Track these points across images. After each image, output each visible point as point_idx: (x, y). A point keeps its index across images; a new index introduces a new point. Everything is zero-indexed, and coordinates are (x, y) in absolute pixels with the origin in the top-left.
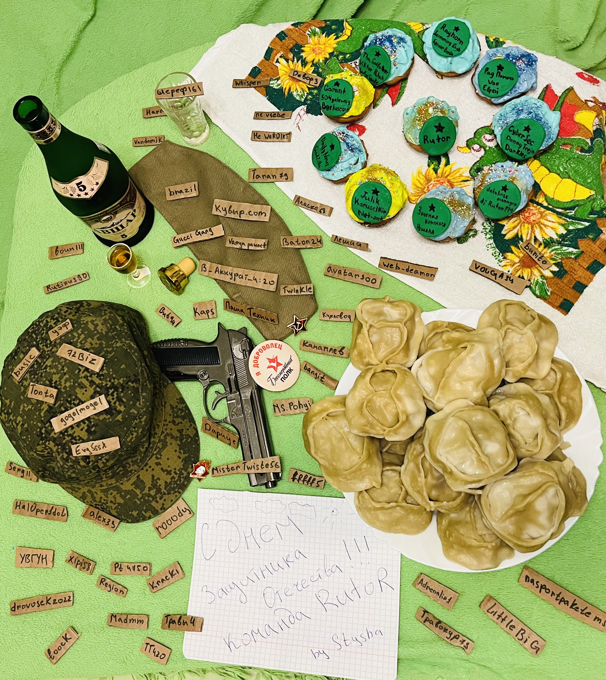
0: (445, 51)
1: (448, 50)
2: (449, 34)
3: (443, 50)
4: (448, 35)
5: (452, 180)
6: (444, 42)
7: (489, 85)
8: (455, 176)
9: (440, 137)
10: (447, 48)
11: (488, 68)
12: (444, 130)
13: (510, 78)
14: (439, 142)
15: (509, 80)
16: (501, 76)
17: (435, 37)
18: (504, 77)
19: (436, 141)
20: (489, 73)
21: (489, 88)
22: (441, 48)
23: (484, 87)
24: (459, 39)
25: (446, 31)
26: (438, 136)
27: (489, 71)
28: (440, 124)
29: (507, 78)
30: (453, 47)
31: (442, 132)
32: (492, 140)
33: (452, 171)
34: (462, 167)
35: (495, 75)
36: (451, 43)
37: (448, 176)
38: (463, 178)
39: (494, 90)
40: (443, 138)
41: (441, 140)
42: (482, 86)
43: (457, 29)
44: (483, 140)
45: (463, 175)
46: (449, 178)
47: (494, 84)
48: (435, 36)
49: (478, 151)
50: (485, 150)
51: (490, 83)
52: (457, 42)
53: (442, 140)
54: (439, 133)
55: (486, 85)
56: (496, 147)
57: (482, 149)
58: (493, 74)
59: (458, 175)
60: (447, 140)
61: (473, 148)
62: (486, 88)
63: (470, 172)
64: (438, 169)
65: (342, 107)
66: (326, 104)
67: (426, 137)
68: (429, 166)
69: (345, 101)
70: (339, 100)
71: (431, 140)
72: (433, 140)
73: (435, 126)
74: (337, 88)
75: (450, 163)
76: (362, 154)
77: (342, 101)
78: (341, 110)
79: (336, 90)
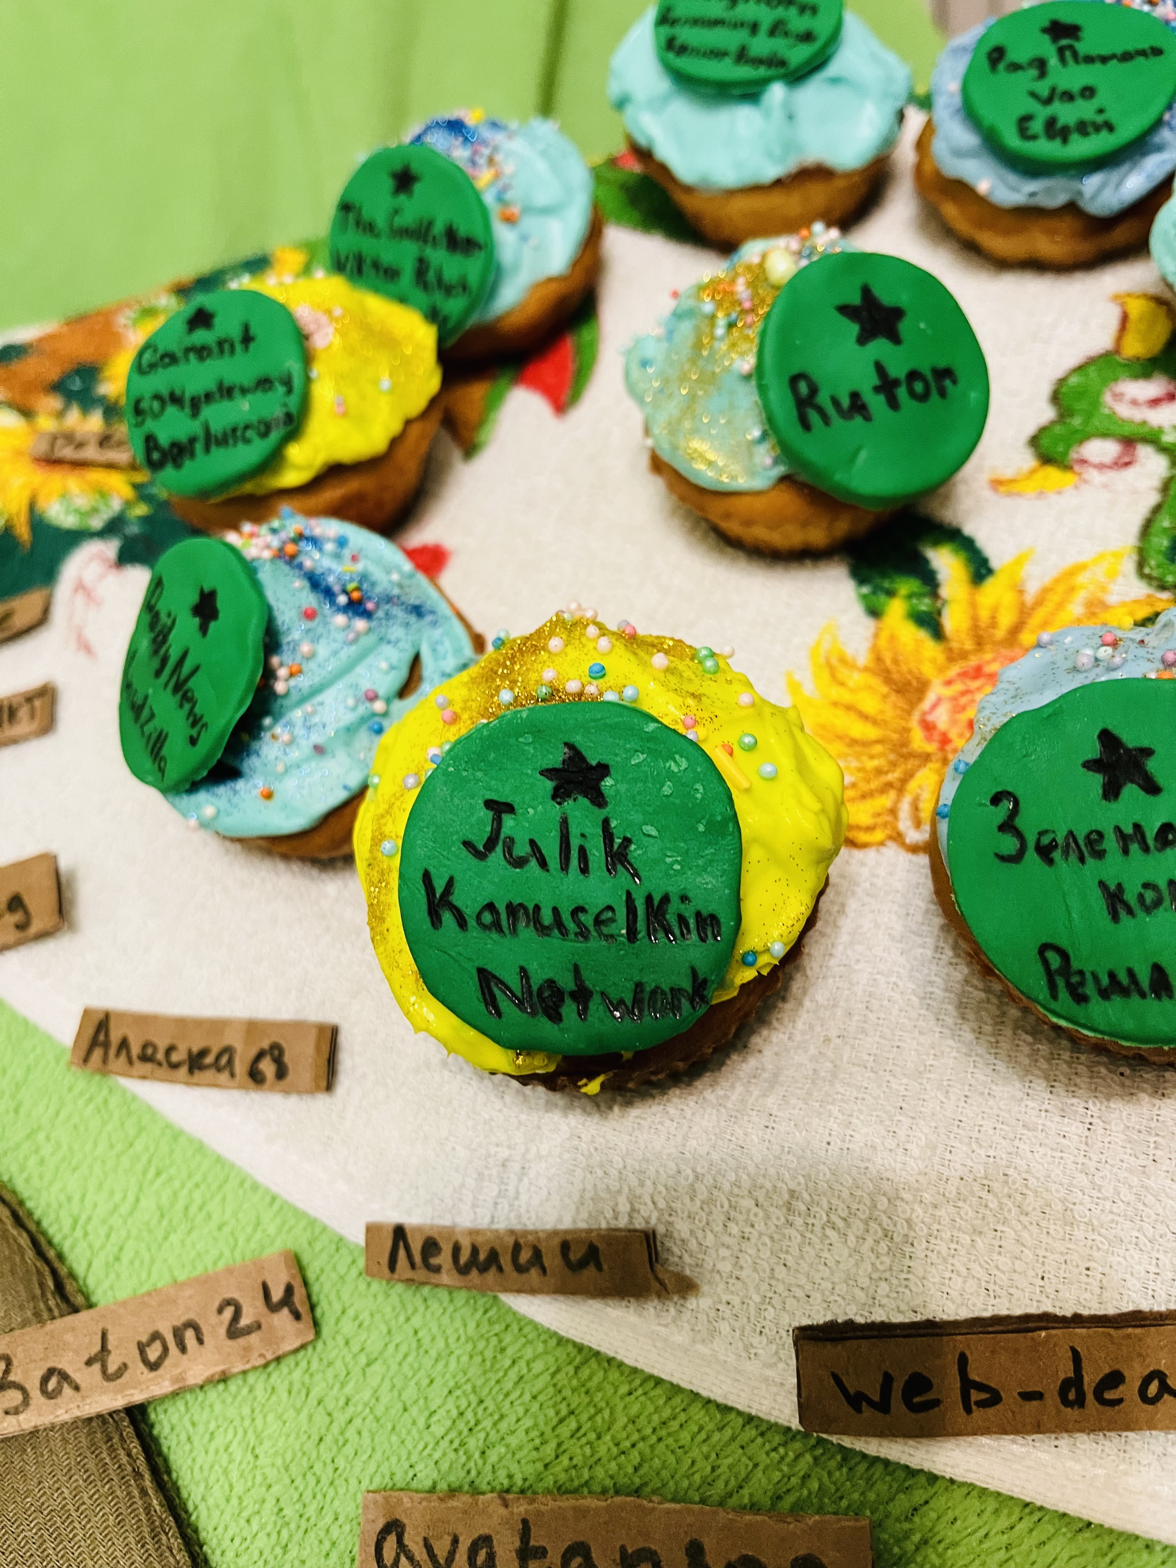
0: (744, 58)
1: (753, 53)
3: (728, 59)
6: (719, 30)
7: (1042, 113)
9: (897, 370)
10: (744, 47)
11: (1001, 52)
12: (903, 330)
13: (1141, 53)
14: (893, 404)
15: (1140, 60)
16: (1090, 60)
17: (666, 30)
18: (1104, 59)
19: (876, 403)
20: (1018, 67)
21: (1051, 122)
22: (717, 54)
23: (1022, 129)
26: (880, 368)
27: (1009, 58)
28: (866, 292)
29: (1126, 57)
30: (771, 34)
31: (896, 339)
35: (1053, 62)
36: (756, 24)
39: (1082, 125)
40: (913, 375)
41: (902, 393)
44: (1122, 410)
47: (1068, 96)
49: (1121, 465)
50: (1161, 448)
51: (1046, 103)
52: (788, 14)
53: (912, 394)
54: (880, 348)
55: (1028, 118)
57: (1145, 450)
58: (1039, 64)
60: (943, 393)
61: (1085, 462)
63: (1144, 576)
64: (939, 613)
65: (253, 418)
66: (164, 439)
67: (803, 388)
68: (875, 613)
69: (264, 384)
70: (226, 391)
71: (846, 402)
72: (855, 396)
73: (845, 310)
74: (202, 336)
75: (994, 563)
76: (434, 624)
77: (244, 391)
78: (250, 433)
79: (202, 352)
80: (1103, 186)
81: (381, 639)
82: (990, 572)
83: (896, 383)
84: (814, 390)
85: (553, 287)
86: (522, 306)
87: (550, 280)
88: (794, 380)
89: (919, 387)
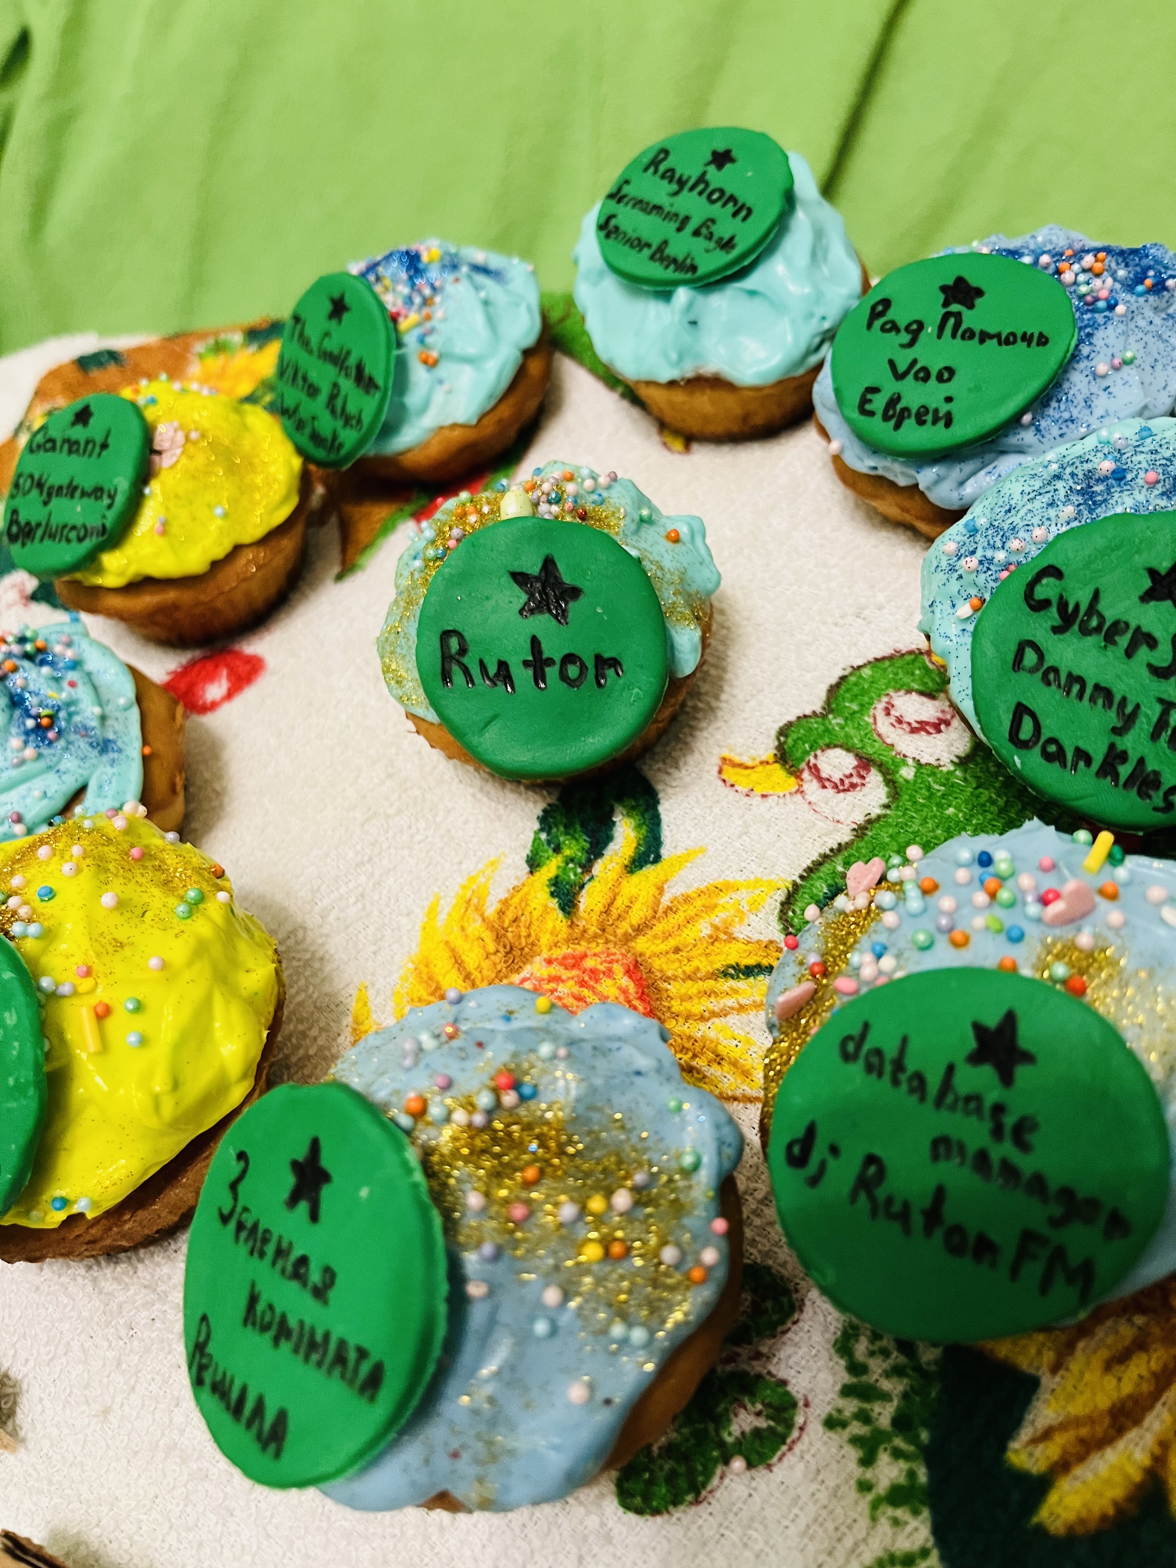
0: (660, 254)
1: (670, 251)
2: (681, 183)
3: (647, 252)
4: (674, 187)
5: (657, 963)
6: (653, 220)
7: (890, 387)
8: (689, 935)
9: (552, 649)
10: (665, 243)
11: (886, 303)
12: (575, 608)
13: (1027, 338)
14: (540, 681)
15: (1021, 346)
16: (969, 334)
17: (613, 205)
18: (984, 337)
19: (522, 676)
20: (894, 327)
21: (894, 400)
22: (639, 244)
23: (864, 401)
24: (732, 199)
25: (669, 175)
26: (535, 643)
27: (891, 315)
28: (549, 564)
29: (1009, 340)
30: (697, 233)
31: (561, 617)
32: (937, 726)
33: (665, 901)
34: (732, 876)
35: (930, 329)
36: (687, 219)
37: (639, 930)
38: (734, 954)
39: (923, 411)
40: (569, 659)
41: (552, 673)
42: (854, 398)
43: (722, 159)
44: (884, 726)
45: (741, 931)
46: (641, 944)
47: (924, 375)
48: (612, 203)
49: (844, 786)
50: (890, 782)
51: (899, 377)
52: (722, 213)
53: (564, 677)
54: (542, 623)
55: (875, 390)
56: (963, 762)
57: (874, 778)
58: (916, 330)
59: (702, 928)
60: (600, 682)
61: (815, 771)
62: (878, 403)
63: (783, 916)
64: (582, 887)
65: (79, 522)
66: (22, 519)
67: (454, 644)
68: (534, 863)
69: (97, 492)
70: (71, 490)
71: (492, 670)
72: (503, 665)
73: (520, 578)
74: (79, 433)
75: (664, 851)
76: (113, 762)
77: (84, 494)
78: (73, 535)
79: (72, 446)
80: (939, 480)
81: (50, 768)
82: (658, 859)
83: (550, 662)
84: (463, 651)
85: (457, 433)
86: (425, 445)
87: (454, 426)
88: (446, 635)
89: (573, 671)
